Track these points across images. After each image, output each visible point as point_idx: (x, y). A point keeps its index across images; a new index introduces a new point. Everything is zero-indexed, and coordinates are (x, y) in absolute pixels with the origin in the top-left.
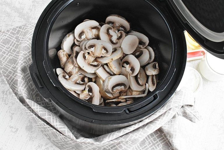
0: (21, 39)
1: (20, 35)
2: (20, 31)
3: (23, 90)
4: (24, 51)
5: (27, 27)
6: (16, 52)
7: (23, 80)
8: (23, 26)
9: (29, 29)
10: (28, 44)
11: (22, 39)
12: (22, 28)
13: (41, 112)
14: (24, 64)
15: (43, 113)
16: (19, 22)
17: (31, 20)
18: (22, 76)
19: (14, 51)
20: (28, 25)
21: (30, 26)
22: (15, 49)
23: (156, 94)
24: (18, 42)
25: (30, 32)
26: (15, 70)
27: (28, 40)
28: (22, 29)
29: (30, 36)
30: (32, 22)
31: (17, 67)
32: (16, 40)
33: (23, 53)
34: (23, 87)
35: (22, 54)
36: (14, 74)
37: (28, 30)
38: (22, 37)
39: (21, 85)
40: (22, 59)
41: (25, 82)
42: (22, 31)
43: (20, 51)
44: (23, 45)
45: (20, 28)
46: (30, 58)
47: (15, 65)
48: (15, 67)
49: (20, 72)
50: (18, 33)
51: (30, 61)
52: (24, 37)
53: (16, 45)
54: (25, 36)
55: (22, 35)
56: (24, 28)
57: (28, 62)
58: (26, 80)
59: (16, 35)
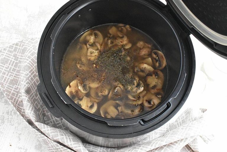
0: (19, 57)
1: (18, 53)
2: (17, 48)
3: (30, 113)
4: (25, 71)
5: (24, 44)
6: (16, 71)
7: (29, 103)
8: (20, 43)
9: (26, 45)
10: (28, 63)
11: (21, 57)
12: (19, 44)
13: (53, 134)
14: (27, 85)
15: (55, 134)
16: (16, 39)
17: (28, 36)
18: (27, 98)
19: (14, 70)
20: (25, 41)
21: (27, 42)
22: (15, 68)
23: (169, 102)
24: (17, 61)
25: (28, 49)
26: (17, 91)
27: (28, 59)
28: (19, 46)
29: (28, 53)
30: (29, 38)
31: (19, 88)
32: (14, 58)
33: (25, 73)
34: (30, 110)
35: (23, 75)
36: (17, 95)
37: (26, 47)
38: (20, 55)
39: (28, 108)
40: (25, 80)
41: (31, 104)
42: (19, 48)
43: (20, 70)
44: (23, 65)
45: (17, 45)
46: (32, 78)
47: (17, 86)
48: (18, 87)
49: (24, 94)
50: (15, 50)
51: (32, 81)
52: (22, 55)
53: (14, 63)
54: (24, 53)
55: (20, 52)
56: (22, 45)
57: (31, 82)
58: (31, 101)
59: (14, 53)
